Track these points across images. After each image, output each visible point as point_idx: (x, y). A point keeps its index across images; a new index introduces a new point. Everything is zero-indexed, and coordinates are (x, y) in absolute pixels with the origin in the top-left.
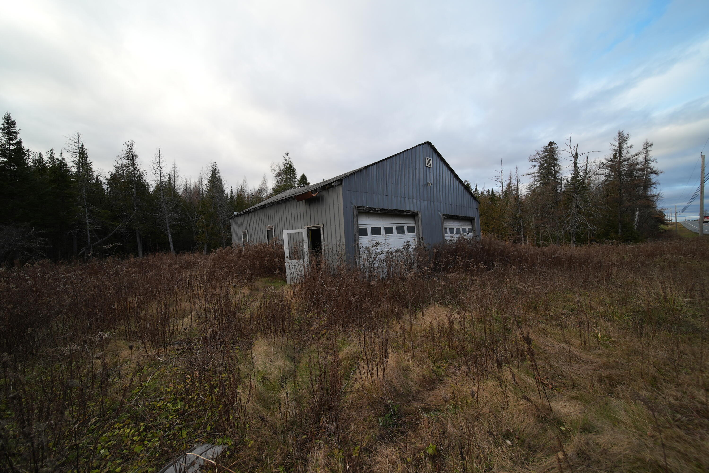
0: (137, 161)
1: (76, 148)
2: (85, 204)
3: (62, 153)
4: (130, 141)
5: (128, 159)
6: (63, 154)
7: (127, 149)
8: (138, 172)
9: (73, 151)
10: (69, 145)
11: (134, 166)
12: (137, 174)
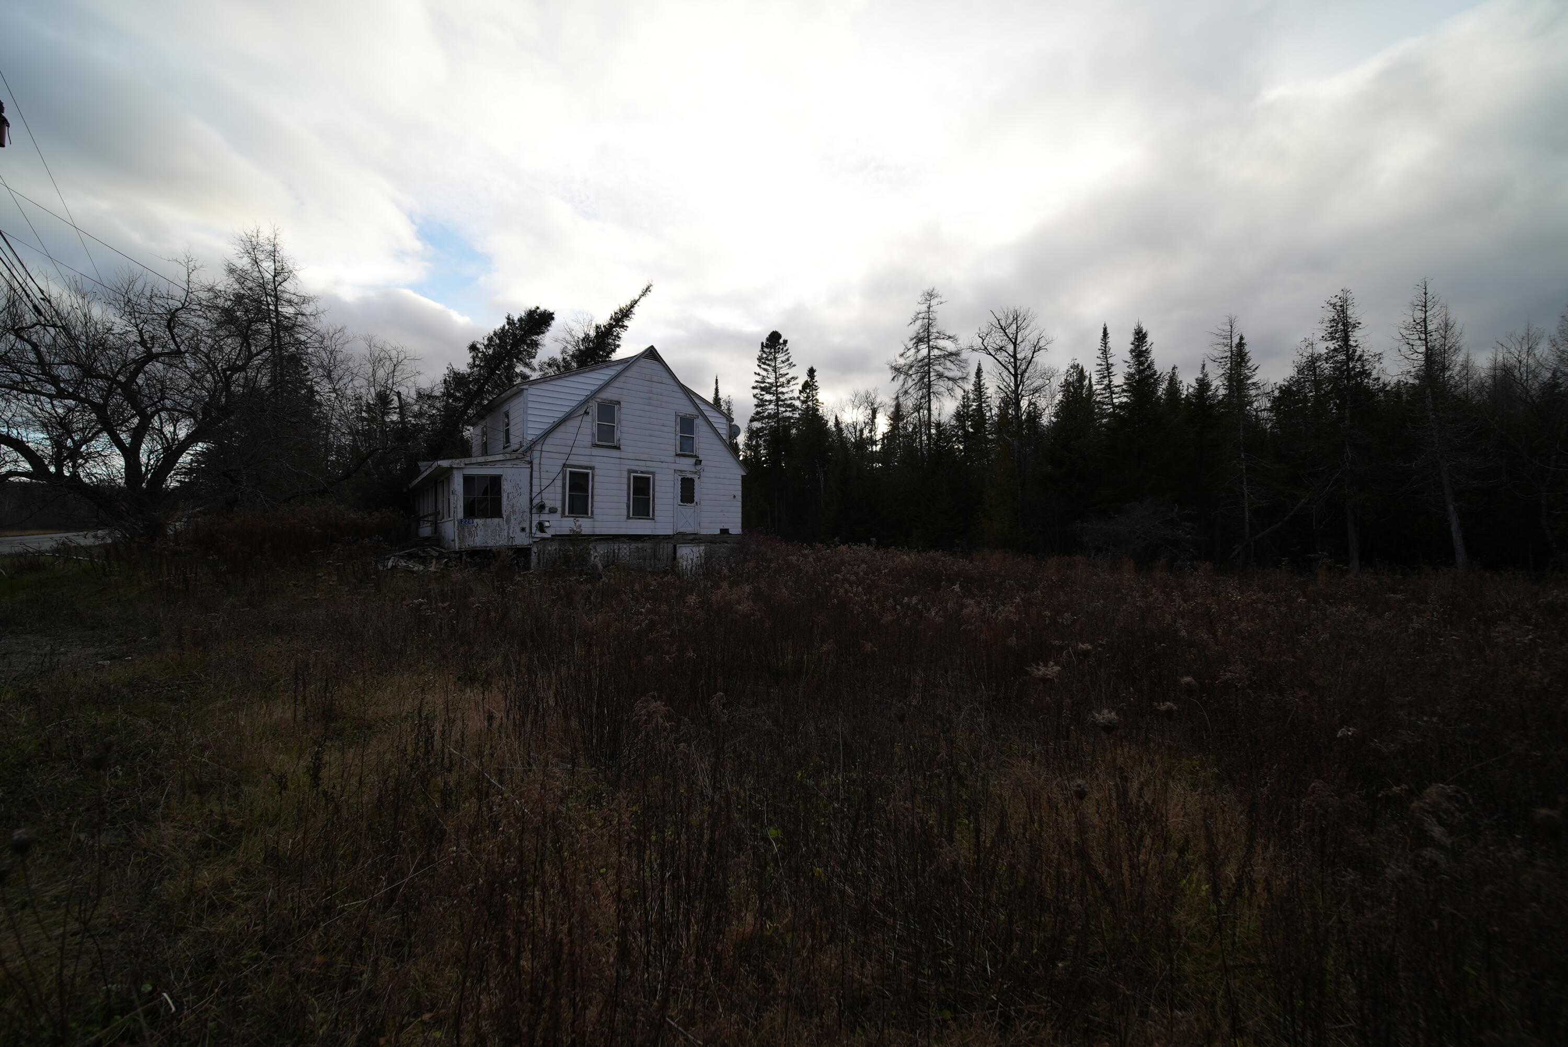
0: (1356, 337)
1: (1226, 348)
2: (1243, 456)
3: (1204, 366)
4: (1340, 295)
5: (1333, 338)
6: (1206, 369)
7: (1332, 314)
8: (1358, 365)
9: (1221, 355)
10: (1215, 347)
11: (1348, 351)
12: (1354, 368)
